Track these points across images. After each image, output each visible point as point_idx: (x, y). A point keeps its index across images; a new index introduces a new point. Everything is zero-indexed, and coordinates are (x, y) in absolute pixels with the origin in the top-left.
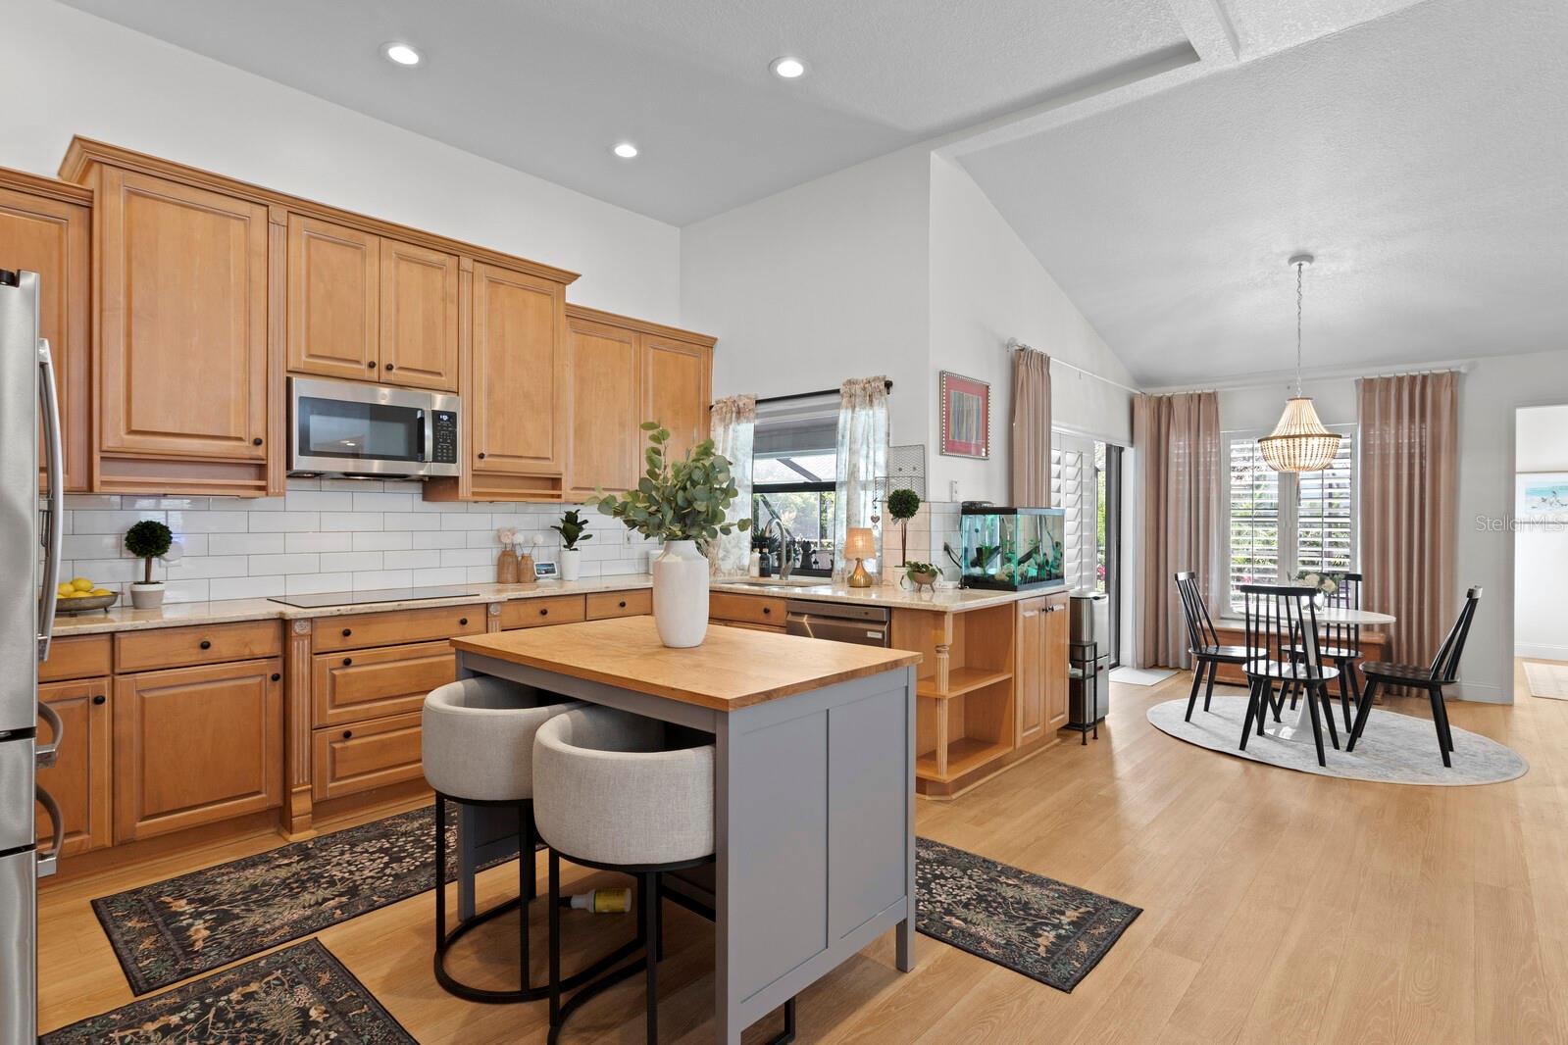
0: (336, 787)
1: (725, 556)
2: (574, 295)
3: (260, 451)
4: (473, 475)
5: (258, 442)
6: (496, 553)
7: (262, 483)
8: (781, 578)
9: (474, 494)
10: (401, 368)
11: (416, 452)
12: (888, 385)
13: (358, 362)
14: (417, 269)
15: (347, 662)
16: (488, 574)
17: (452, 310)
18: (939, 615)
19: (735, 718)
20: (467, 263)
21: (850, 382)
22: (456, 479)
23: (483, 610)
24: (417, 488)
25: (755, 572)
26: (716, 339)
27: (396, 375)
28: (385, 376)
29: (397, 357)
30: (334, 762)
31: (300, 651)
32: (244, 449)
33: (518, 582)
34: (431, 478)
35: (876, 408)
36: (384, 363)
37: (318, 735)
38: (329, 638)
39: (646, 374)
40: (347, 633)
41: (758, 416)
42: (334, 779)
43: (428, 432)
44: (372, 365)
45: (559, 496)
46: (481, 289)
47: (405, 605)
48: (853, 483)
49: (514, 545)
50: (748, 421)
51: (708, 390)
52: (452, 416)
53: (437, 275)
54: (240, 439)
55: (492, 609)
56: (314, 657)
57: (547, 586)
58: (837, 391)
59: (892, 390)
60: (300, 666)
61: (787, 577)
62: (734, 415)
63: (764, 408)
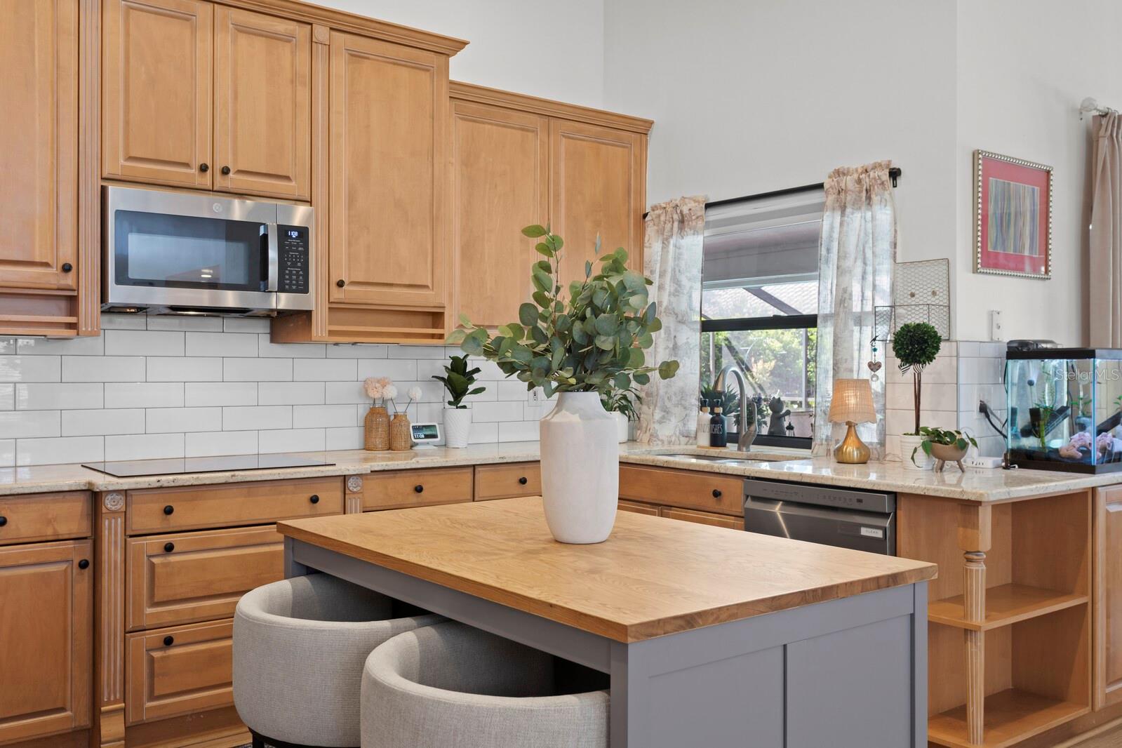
0: (155, 707)
1: (663, 417)
2: (460, 69)
3: (69, 280)
4: (329, 308)
5: (66, 269)
6: (363, 411)
7: (72, 320)
8: (739, 449)
9: (331, 333)
10: (240, 172)
11: (259, 278)
12: (895, 174)
13: (187, 165)
14: (259, 43)
15: (169, 548)
16: (353, 437)
17: (303, 95)
18: (969, 506)
19: (636, 652)
20: (321, 32)
21: (839, 173)
22: (308, 313)
23: (339, 484)
24: (263, 327)
25: (704, 439)
26: (652, 123)
27: (233, 181)
28: (221, 182)
29: (235, 160)
30: (152, 675)
31: (111, 530)
32: (51, 278)
33: (390, 449)
34: (280, 312)
35: (876, 207)
36: (218, 168)
37: (133, 639)
38: (147, 516)
39: (557, 173)
40: (168, 511)
41: (708, 225)
42: (152, 697)
43: (273, 254)
44: (203, 168)
45: (441, 336)
46: (340, 65)
47: (241, 476)
48: (842, 315)
49: (384, 401)
50: (696, 232)
51: (641, 193)
52: (303, 232)
53: (285, 50)
54: (46, 265)
55: (351, 484)
56: (129, 539)
57: (427, 455)
58: (820, 187)
59: (900, 181)
60: (112, 552)
61: (748, 447)
62: (676, 224)
63: (716, 214)
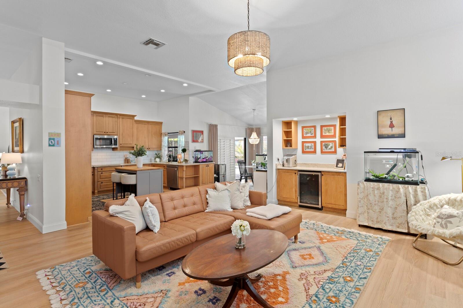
2: (136, 118)
4: (120, 147)
6: (124, 158)
9: (120, 150)
11: (111, 144)
12: (184, 132)
13: (103, 132)
14: (111, 118)
15: (102, 173)
16: (123, 161)
17: (116, 123)
20: (118, 116)
21: (180, 131)
22: (117, 148)
24: (112, 149)
25: (167, 161)
26: (163, 123)
27: (108, 133)
28: (107, 134)
29: (108, 131)
30: (100, 186)
31: (96, 171)
33: (127, 163)
34: (114, 148)
35: (183, 135)
36: (107, 132)
37: (98, 182)
38: (99, 170)
39: (149, 129)
40: (102, 169)
41: (168, 135)
42: (100, 189)
43: (113, 140)
44: (105, 133)
45: (134, 150)
46: (121, 120)
48: (180, 147)
49: (127, 157)
51: (161, 131)
52: (116, 139)
53: (114, 119)
56: (98, 172)
60: (96, 173)
62: (165, 135)
63: (169, 134)
